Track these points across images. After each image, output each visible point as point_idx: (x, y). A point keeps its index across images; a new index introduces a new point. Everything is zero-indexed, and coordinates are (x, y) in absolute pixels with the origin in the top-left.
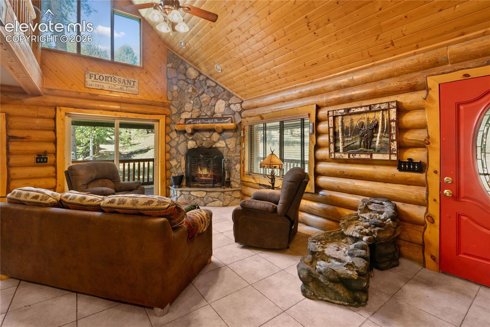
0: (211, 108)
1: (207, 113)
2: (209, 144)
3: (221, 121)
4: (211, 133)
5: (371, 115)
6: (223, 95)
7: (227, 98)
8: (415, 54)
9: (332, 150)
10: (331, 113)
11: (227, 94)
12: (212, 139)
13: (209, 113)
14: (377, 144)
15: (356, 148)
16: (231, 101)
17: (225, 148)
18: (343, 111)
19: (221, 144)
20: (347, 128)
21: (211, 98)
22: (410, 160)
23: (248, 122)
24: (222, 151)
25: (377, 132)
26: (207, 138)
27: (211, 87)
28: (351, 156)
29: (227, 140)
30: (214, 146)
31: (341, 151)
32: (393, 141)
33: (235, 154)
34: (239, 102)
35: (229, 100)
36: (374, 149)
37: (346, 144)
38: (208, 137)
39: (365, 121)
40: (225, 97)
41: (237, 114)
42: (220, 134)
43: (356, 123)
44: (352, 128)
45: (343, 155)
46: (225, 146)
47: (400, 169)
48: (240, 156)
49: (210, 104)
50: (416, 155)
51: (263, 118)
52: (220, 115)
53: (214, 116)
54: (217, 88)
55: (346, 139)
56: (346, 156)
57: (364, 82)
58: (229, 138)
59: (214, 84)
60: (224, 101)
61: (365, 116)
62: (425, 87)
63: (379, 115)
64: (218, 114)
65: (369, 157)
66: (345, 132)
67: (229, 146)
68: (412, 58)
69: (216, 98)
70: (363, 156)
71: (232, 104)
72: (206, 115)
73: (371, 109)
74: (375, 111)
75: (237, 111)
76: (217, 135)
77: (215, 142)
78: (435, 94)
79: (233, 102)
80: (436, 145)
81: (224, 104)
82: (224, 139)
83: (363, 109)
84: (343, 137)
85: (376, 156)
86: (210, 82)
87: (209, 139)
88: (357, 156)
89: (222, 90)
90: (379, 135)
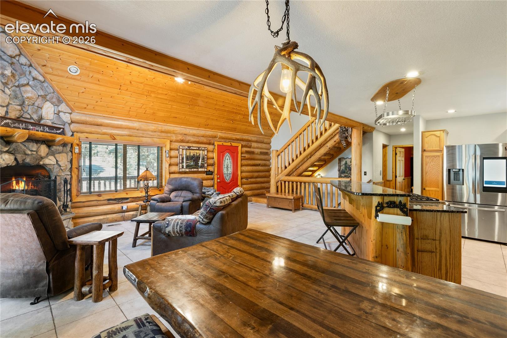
0: (38, 109)
1: (32, 116)
2: (36, 160)
3: (53, 131)
4: (39, 145)
5: (198, 151)
6: (52, 98)
7: (56, 102)
8: (211, 131)
9: (181, 167)
10: (181, 147)
11: (56, 98)
12: (39, 153)
13: (35, 117)
14: (200, 164)
15: (191, 166)
16: (61, 108)
17: (56, 166)
18: (187, 147)
19: (50, 161)
20: (188, 156)
21: (39, 96)
22: (209, 170)
23: (87, 138)
24: (52, 169)
25: (200, 159)
26: (32, 151)
27: (36, 79)
28: (190, 170)
29: (57, 155)
30: (41, 163)
31: (185, 167)
32: (205, 163)
33: (65, 173)
34: (69, 112)
35: (59, 106)
36: (198, 166)
37: (187, 164)
38: (34, 149)
39: (195, 154)
40: (54, 100)
41: (67, 125)
42: (49, 146)
43: (192, 154)
44: (190, 156)
45: (186, 169)
46: (56, 162)
47: (207, 174)
48: (71, 175)
49: (36, 104)
50: (211, 169)
51: (115, 139)
52: (50, 123)
53: (42, 122)
54: (45, 85)
55: (187, 162)
56: (188, 170)
57: (194, 135)
58: (59, 153)
59: (41, 78)
60: (52, 106)
61: (196, 151)
62: (213, 144)
63: (201, 152)
64: (48, 121)
65: (197, 170)
66: (187, 158)
67: (59, 163)
68: (210, 132)
69: (44, 98)
70: (195, 170)
71: (62, 112)
72: (31, 118)
73: (199, 149)
74: (200, 150)
75: (67, 122)
76: (46, 148)
77: (42, 158)
78: (216, 147)
79: (63, 110)
80: (216, 165)
81: (53, 109)
82: (53, 154)
83: (196, 148)
84: (186, 161)
85: (200, 170)
86: (36, 72)
87: (35, 153)
88: (192, 170)
89: (52, 91)
90: (201, 160)
